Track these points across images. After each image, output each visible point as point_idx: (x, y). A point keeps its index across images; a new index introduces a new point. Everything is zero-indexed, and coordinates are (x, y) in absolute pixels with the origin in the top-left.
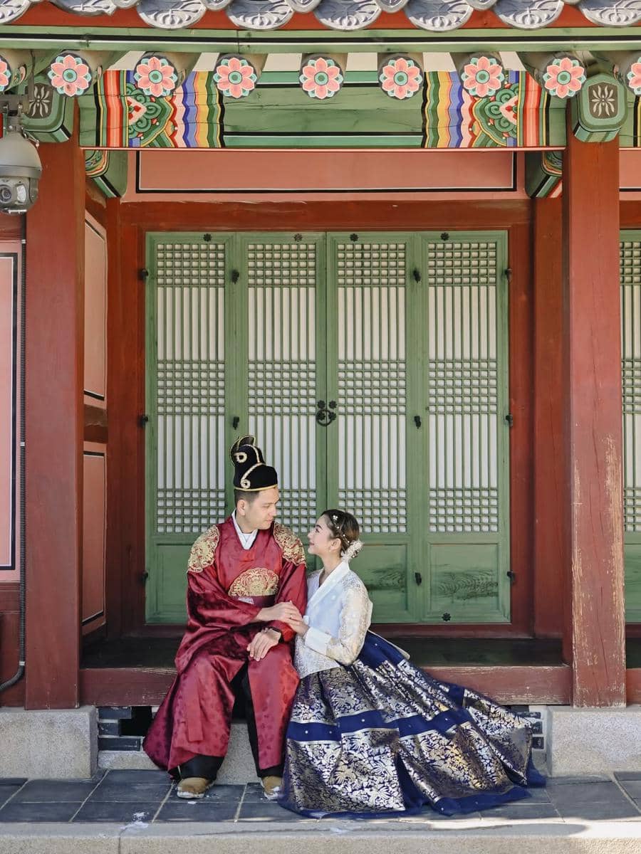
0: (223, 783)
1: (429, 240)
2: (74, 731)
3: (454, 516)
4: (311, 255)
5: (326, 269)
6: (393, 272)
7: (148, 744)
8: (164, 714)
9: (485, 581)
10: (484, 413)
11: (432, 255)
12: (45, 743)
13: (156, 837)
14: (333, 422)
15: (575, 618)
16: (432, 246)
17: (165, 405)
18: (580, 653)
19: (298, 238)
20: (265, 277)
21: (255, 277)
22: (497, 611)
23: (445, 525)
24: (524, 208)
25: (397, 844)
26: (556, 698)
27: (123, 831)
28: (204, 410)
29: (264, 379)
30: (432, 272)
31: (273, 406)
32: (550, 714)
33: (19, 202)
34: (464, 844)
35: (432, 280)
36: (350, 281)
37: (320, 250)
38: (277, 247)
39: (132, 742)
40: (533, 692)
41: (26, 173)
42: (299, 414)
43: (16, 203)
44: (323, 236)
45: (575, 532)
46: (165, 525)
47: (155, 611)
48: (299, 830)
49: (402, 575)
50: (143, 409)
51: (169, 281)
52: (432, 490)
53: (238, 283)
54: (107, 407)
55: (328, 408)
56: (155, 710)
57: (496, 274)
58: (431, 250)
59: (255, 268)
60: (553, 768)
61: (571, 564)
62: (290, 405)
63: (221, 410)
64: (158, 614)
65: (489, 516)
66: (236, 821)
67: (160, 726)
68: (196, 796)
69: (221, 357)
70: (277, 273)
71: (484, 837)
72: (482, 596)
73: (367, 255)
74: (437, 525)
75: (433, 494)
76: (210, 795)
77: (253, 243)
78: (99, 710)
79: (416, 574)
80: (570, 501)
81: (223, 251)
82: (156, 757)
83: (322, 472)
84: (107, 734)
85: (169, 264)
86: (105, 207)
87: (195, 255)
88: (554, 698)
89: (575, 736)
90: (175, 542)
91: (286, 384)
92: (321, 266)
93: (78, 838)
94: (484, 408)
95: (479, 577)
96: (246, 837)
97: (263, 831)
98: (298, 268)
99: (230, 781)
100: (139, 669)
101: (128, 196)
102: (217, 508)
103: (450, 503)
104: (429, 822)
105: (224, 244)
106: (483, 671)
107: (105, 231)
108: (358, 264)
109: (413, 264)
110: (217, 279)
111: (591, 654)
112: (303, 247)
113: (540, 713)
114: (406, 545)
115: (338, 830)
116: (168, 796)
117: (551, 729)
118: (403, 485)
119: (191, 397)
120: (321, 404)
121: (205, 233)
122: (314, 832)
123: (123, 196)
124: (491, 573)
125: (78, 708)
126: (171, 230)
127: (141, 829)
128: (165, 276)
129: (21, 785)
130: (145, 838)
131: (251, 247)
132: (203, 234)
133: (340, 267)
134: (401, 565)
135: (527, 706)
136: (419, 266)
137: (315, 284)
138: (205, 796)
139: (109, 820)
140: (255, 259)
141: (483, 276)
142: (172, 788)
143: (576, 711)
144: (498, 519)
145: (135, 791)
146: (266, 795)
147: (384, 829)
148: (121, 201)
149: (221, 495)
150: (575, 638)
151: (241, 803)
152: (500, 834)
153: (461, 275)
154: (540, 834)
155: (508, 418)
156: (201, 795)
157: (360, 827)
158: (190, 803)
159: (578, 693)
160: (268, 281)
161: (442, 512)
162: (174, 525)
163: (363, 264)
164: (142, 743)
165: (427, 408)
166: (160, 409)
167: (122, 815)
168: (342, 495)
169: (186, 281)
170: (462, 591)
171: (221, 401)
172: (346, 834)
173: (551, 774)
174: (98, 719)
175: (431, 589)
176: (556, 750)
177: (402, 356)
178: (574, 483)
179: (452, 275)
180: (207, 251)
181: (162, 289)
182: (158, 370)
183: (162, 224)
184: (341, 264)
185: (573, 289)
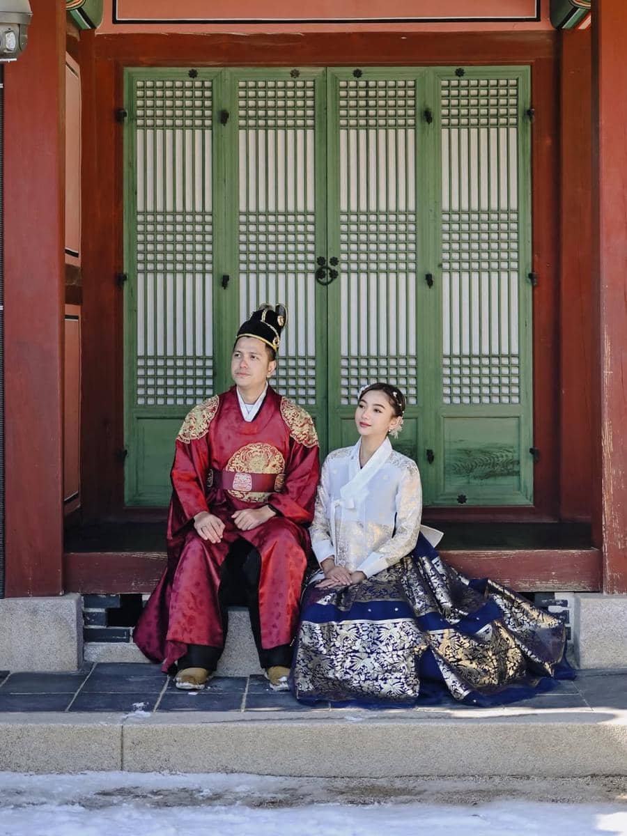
0: (223, 675)
1: (441, 76)
2: (60, 620)
3: (470, 386)
4: (310, 93)
5: (326, 109)
6: (401, 112)
7: (139, 635)
8: (156, 602)
9: (505, 458)
10: (504, 270)
11: (445, 92)
12: (28, 632)
13: (160, 725)
14: (335, 281)
15: (606, 498)
16: (445, 83)
17: (145, 262)
18: (611, 536)
19: (295, 74)
20: (257, 118)
21: (247, 118)
22: (519, 492)
23: (460, 396)
24: (549, 41)
25: (416, 732)
26: (584, 584)
27: (125, 720)
28: (189, 267)
29: (257, 233)
30: (445, 112)
31: (267, 262)
32: (578, 602)
33: (8, 50)
34: (486, 732)
35: (445, 121)
36: (353, 122)
37: (320, 88)
38: (271, 84)
39: (121, 633)
40: (560, 577)
41: (15, 19)
42: (296, 272)
43: (5, 51)
44: (323, 72)
45: (606, 403)
46: (146, 397)
47: (134, 493)
48: (311, 719)
49: (411, 453)
50: (121, 267)
51: (149, 122)
52: (445, 357)
53: (228, 124)
54: (82, 265)
55: (329, 265)
56: (146, 597)
57: (517, 114)
58: (444, 87)
59: (246, 108)
60: (581, 659)
61: (600, 438)
62: (286, 262)
63: (208, 267)
64: (140, 495)
65: (509, 386)
66: (243, 710)
67: (152, 615)
68: (196, 686)
69: (208, 208)
70: (271, 113)
71: (508, 724)
72: (502, 475)
73: (372, 93)
74: (451, 396)
75: (447, 362)
76: (211, 687)
77: (243, 79)
78: (84, 599)
79: (428, 450)
80: (600, 369)
81: (211, 89)
82: (147, 649)
83: (322, 338)
84: (95, 624)
85: (149, 103)
86: (79, 39)
87: (178, 93)
88: (582, 585)
89: (605, 625)
90: (158, 415)
91: (282, 238)
92: (320, 105)
93: (78, 726)
94: (504, 265)
95: (498, 454)
96: (256, 724)
97: (274, 720)
98: (295, 108)
99: (230, 673)
100: (129, 553)
101: (104, 28)
102: (204, 378)
103: (466, 371)
104: (448, 711)
105: (212, 81)
106: (505, 555)
107: (79, 67)
108: (362, 103)
109: (425, 103)
110: (203, 121)
111: (622, 536)
112: (300, 84)
113: (567, 601)
114: (417, 418)
115: (353, 719)
116: (165, 687)
117: (579, 617)
118: (412, 351)
119: (174, 252)
120: (321, 261)
121: (190, 69)
122: (327, 721)
123: (98, 27)
124: (511, 450)
125: (62, 596)
126: (152, 65)
127: (145, 718)
128: (144, 117)
129: (4, 678)
130: (149, 726)
131: (242, 84)
132: (187, 70)
133: (341, 107)
134: (411, 441)
135: (553, 593)
136: (430, 105)
137: (314, 126)
138: (206, 687)
139: (108, 709)
140: (246, 98)
141: (502, 116)
142: (168, 680)
143: (606, 597)
144: (519, 389)
145: (129, 683)
146: (271, 686)
147: (401, 718)
148: (96, 34)
149: (209, 363)
150: (605, 518)
151: (245, 694)
152: (524, 722)
153: (478, 116)
154: (567, 722)
155: (531, 276)
156: (202, 686)
157: (375, 716)
158: (190, 693)
159: (608, 579)
160: (261, 122)
161: (457, 381)
162: (156, 397)
163: (367, 103)
164: (131, 634)
165: (440, 265)
166: (140, 267)
167: (121, 704)
168: (344, 363)
169: (169, 122)
170: (478, 471)
171: (208, 257)
172: (362, 722)
173: (578, 665)
174: (83, 608)
175: (445, 468)
176: (584, 641)
177: (412, 207)
178: (604, 350)
179: (468, 116)
180: (192, 88)
181: (142, 131)
182: (138, 223)
183: (143, 59)
184: (343, 103)
185: (603, 138)
